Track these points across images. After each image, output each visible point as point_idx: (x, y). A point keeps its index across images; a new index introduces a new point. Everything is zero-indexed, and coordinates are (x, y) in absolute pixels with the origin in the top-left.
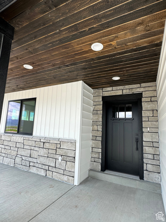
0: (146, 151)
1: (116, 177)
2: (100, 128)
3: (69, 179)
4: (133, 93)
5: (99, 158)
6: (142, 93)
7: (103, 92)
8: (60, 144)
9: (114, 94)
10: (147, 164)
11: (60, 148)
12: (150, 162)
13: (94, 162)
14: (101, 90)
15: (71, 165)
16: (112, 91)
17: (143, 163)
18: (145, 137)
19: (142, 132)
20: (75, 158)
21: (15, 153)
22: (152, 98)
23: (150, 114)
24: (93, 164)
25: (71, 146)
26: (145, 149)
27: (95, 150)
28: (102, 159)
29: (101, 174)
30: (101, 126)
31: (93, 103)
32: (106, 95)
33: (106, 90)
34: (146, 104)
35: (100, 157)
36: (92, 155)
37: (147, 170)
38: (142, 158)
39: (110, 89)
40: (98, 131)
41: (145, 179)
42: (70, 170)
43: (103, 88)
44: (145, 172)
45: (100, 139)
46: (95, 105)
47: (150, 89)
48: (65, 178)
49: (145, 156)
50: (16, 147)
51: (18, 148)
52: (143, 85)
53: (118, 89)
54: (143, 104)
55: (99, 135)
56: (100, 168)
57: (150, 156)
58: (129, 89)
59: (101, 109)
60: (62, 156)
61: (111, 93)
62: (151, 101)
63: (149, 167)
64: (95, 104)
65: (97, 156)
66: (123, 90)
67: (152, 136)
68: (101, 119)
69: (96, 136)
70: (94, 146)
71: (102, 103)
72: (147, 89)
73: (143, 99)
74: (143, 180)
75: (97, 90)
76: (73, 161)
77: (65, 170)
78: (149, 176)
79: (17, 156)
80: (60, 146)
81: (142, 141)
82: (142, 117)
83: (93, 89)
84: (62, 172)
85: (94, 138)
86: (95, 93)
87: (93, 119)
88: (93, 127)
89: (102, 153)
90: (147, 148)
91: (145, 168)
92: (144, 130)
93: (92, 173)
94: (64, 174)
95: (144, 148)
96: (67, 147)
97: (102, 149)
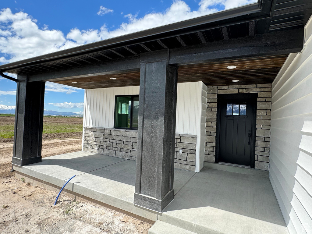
0: (258, 145)
1: (229, 167)
2: (215, 125)
3: (190, 168)
4: (249, 92)
5: (213, 151)
6: (258, 93)
7: (218, 89)
8: (180, 139)
9: (230, 93)
10: (258, 155)
11: (180, 142)
12: (261, 154)
13: (208, 154)
14: (216, 88)
15: (192, 156)
16: (228, 89)
17: (255, 154)
18: (258, 133)
19: (256, 129)
20: (195, 150)
21: (130, 147)
22: (267, 98)
23: (264, 113)
24: (207, 157)
25: (192, 140)
26: (258, 143)
27: (210, 144)
28: (216, 152)
29: (215, 164)
30: (216, 123)
31: (208, 101)
32: (221, 93)
33: (221, 88)
34: (261, 104)
35: (215, 151)
36: (207, 149)
37: (257, 161)
38: (254, 151)
39: (226, 87)
40: (212, 127)
41: (256, 167)
42: (192, 161)
43: (218, 86)
44: (256, 162)
45: (215, 134)
46: (209, 103)
47: (266, 90)
48: (187, 167)
49: (257, 149)
50: (130, 142)
51: (133, 142)
52: (259, 85)
53: (234, 88)
54: (258, 103)
55: (214, 131)
56: (214, 160)
57: (262, 149)
58: (245, 89)
59: (216, 106)
60: (183, 149)
61: (226, 92)
62: (266, 101)
63: (260, 158)
64: (209, 101)
65: (211, 149)
66: (239, 89)
67: (264, 132)
68: (215, 116)
69: (210, 132)
70: (208, 141)
71: (216, 100)
72: (262, 90)
73: (258, 99)
74: (254, 168)
75: (211, 88)
76: (194, 153)
77: (186, 160)
78: (259, 165)
79: (132, 150)
80: (181, 141)
81: (255, 136)
82: (256, 115)
83: (207, 86)
84: (183, 162)
85: (209, 134)
86: (210, 90)
87: (207, 116)
88: (208, 123)
89: (216, 147)
90: (259, 143)
91: (256, 159)
92: (257, 127)
93: (207, 164)
94: (185, 164)
95: (256, 142)
96: (188, 142)
97: (216, 143)
